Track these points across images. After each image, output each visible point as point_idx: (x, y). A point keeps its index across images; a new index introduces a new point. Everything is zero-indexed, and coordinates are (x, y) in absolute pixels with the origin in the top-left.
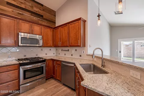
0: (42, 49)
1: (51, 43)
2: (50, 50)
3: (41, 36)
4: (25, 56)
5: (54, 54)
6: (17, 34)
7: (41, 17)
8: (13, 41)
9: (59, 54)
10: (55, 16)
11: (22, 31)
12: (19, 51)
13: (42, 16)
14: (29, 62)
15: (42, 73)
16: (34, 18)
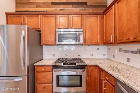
1: (97, 38)
2: (98, 49)
3: (82, 30)
5: (104, 55)
7: (84, 5)
9: (114, 57)
14: (62, 65)
15: (81, 85)
16: (75, 9)
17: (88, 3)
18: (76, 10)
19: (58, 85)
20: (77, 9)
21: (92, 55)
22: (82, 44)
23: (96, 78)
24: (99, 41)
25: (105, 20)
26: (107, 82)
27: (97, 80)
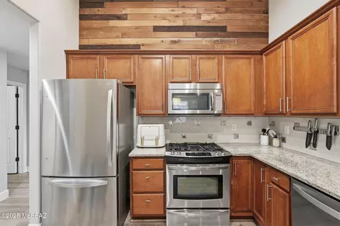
0: (224, 122)
1: (248, 102)
2: (250, 123)
4: (184, 137)
7: (220, 33)
13: (223, 29)
14: (185, 156)
15: (220, 195)
16: (202, 41)
17: (229, 29)
18: (204, 43)
19: (176, 196)
20: (206, 41)
21: (237, 136)
22: (218, 115)
23: (250, 182)
24: (252, 108)
25: (267, 66)
26: (275, 186)
27: (252, 184)
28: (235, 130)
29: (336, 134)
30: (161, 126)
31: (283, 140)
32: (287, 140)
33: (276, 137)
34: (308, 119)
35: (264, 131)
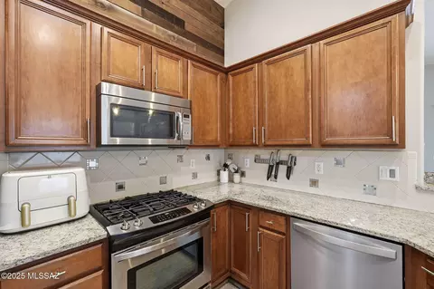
0: (181, 156)
2: (208, 158)
4: (121, 187)
6: (94, 88)
7: (176, 27)
8: (76, 124)
10: (223, 27)
11: (112, 77)
12: (97, 168)
13: (180, 23)
17: (188, 27)
18: (154, 31)
20: (158, 30)
21: (195, 175)
24: (218, 138)
28: (193, 168)
29: (295, 164)
30: (80, 171)
31: (243, 174)
32: (247, 174)
33: (237, 172)
34: (270, 151)
35: (226, 166)
